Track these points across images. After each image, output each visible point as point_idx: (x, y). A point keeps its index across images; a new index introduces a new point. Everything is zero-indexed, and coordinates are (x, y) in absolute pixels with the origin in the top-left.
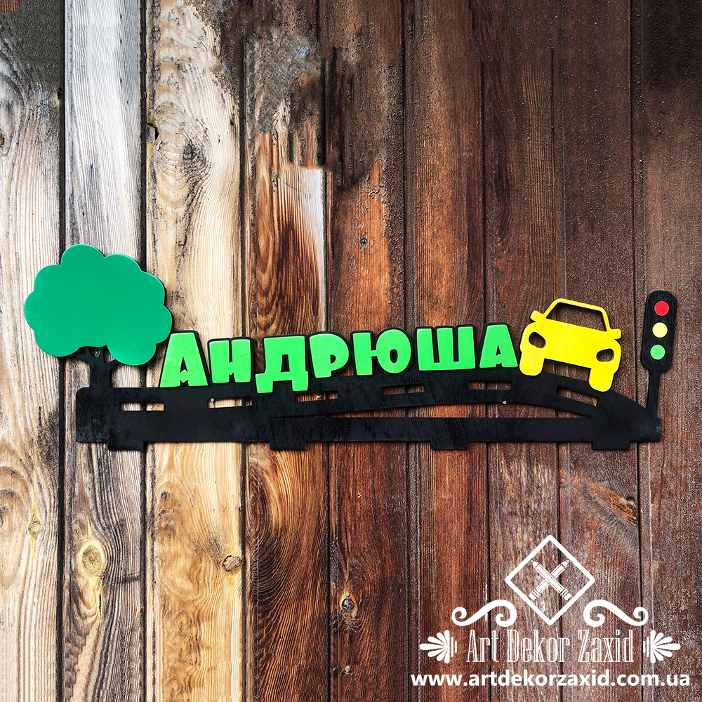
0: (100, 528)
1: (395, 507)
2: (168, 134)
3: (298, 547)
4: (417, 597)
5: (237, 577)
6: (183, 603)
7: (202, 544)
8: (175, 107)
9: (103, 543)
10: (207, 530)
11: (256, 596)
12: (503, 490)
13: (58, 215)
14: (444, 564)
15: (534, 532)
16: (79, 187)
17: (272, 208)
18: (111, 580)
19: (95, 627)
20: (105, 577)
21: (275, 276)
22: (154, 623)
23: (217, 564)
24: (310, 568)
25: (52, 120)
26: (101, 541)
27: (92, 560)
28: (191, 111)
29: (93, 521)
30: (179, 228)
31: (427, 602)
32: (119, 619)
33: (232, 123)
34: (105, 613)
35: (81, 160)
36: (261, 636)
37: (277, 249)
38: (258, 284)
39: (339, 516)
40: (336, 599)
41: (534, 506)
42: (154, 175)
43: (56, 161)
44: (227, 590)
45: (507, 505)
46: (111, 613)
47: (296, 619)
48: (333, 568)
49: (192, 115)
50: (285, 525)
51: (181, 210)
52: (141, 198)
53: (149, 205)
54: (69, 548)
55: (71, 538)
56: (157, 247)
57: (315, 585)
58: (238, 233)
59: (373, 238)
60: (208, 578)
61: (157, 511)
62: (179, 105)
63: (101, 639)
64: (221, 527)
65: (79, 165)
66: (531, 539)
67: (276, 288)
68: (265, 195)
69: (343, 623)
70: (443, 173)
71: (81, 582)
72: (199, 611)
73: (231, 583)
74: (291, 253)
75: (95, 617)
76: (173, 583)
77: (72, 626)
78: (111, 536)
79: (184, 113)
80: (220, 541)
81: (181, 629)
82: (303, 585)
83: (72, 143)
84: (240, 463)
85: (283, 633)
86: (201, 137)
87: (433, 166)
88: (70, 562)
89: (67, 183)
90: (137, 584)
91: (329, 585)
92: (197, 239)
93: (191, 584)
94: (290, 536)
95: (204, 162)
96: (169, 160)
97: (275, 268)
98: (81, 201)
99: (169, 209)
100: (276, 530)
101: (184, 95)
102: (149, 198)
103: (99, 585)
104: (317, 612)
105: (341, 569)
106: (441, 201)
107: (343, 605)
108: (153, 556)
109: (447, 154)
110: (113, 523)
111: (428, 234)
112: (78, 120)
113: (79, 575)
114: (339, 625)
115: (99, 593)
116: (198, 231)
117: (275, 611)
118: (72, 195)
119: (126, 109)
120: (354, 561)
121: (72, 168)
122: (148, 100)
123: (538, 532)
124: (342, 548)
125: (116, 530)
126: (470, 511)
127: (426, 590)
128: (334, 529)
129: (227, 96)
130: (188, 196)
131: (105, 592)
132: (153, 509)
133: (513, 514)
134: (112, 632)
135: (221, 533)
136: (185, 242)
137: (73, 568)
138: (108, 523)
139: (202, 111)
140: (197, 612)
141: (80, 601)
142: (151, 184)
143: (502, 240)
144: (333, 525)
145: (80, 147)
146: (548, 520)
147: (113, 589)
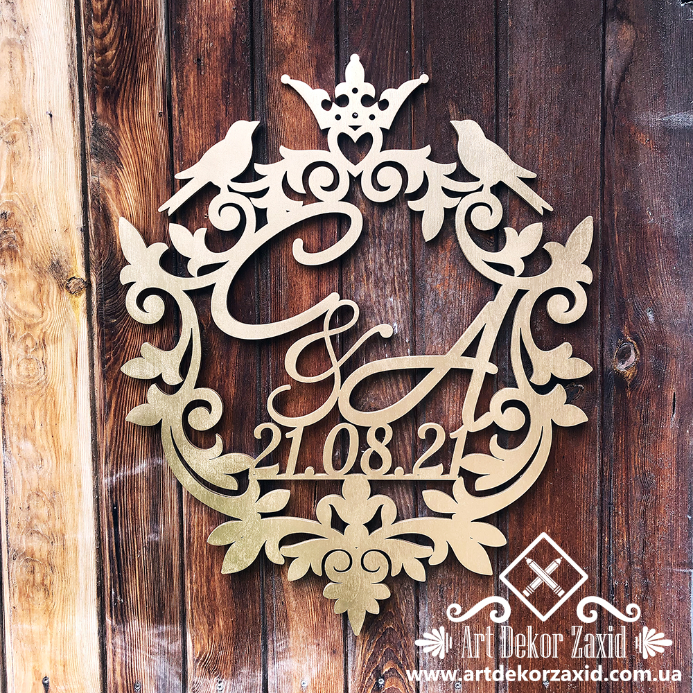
4: (267, 319)
5: (82, 299)
6: (28, 327)
7: (44, 266)
10: (49, 251)
11: (102, 318)
14: (295, 285)
15: (387, 253)
23: (61, 286)
36: (109, 359)
44: (72, 313)
60: (52, 301)
64: (63, 248)
72: (45, 334)
73: (75, 306)
76: (17, 306)
80: (63, 262)
81: (26, 352)
84: (80, 181)
93: (35, 306)
104: (165, 335)
117: (122, 333)
123: (390, 253)
127: (277, 311)
135: (64, 253)
140: (42, 335)
146: (401, 240)
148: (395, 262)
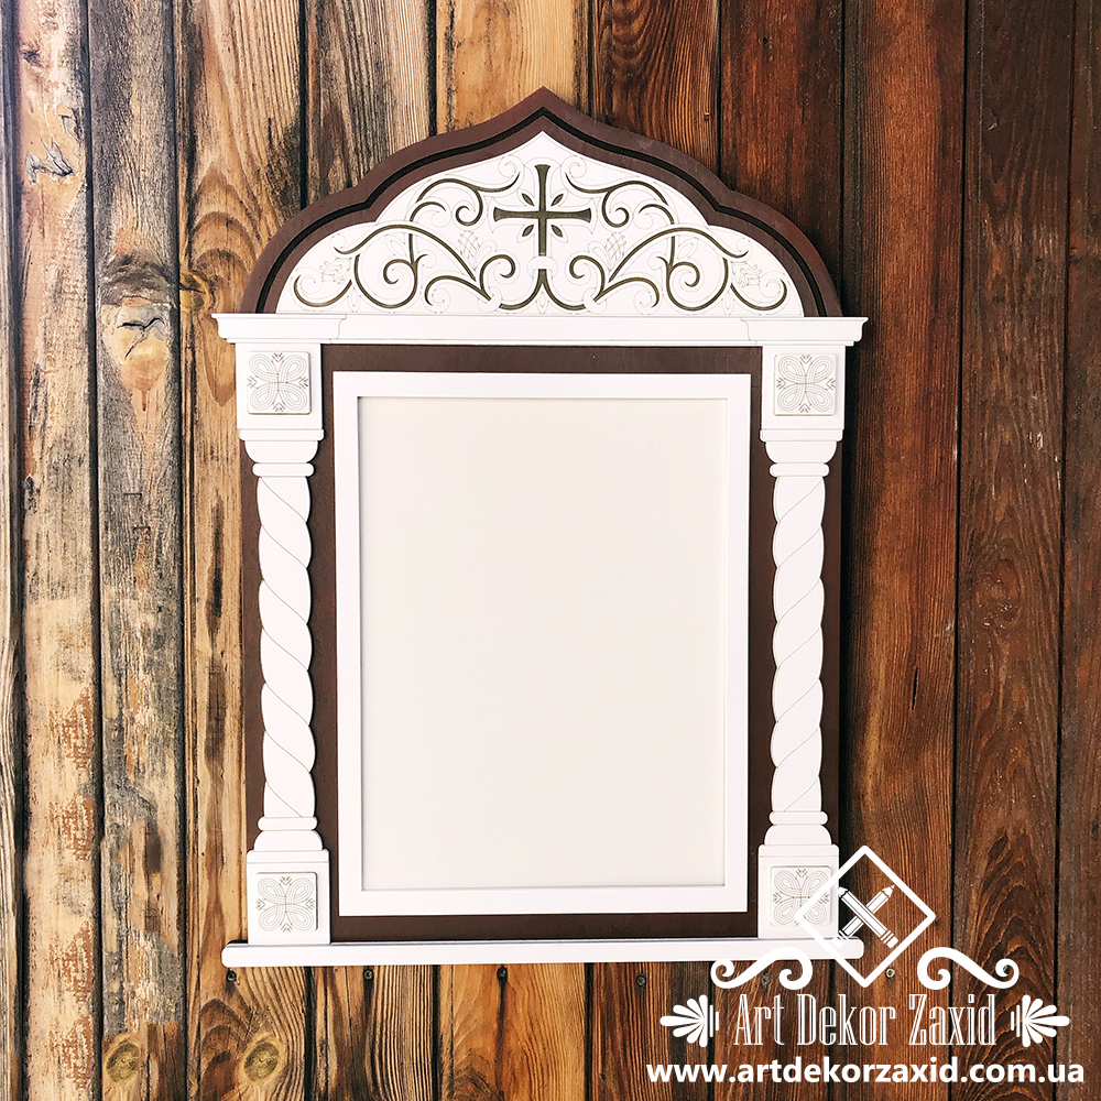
12: (985, 263)
14: (894, 375)
15: (1031, 329)
41: (1030, 288)
45: (990, 286)
66: (1025, 339)
123: (1035, 328)
126: (936, 296)
133: (999, 299)
146: (1052, 311)
148: (1042, 343)
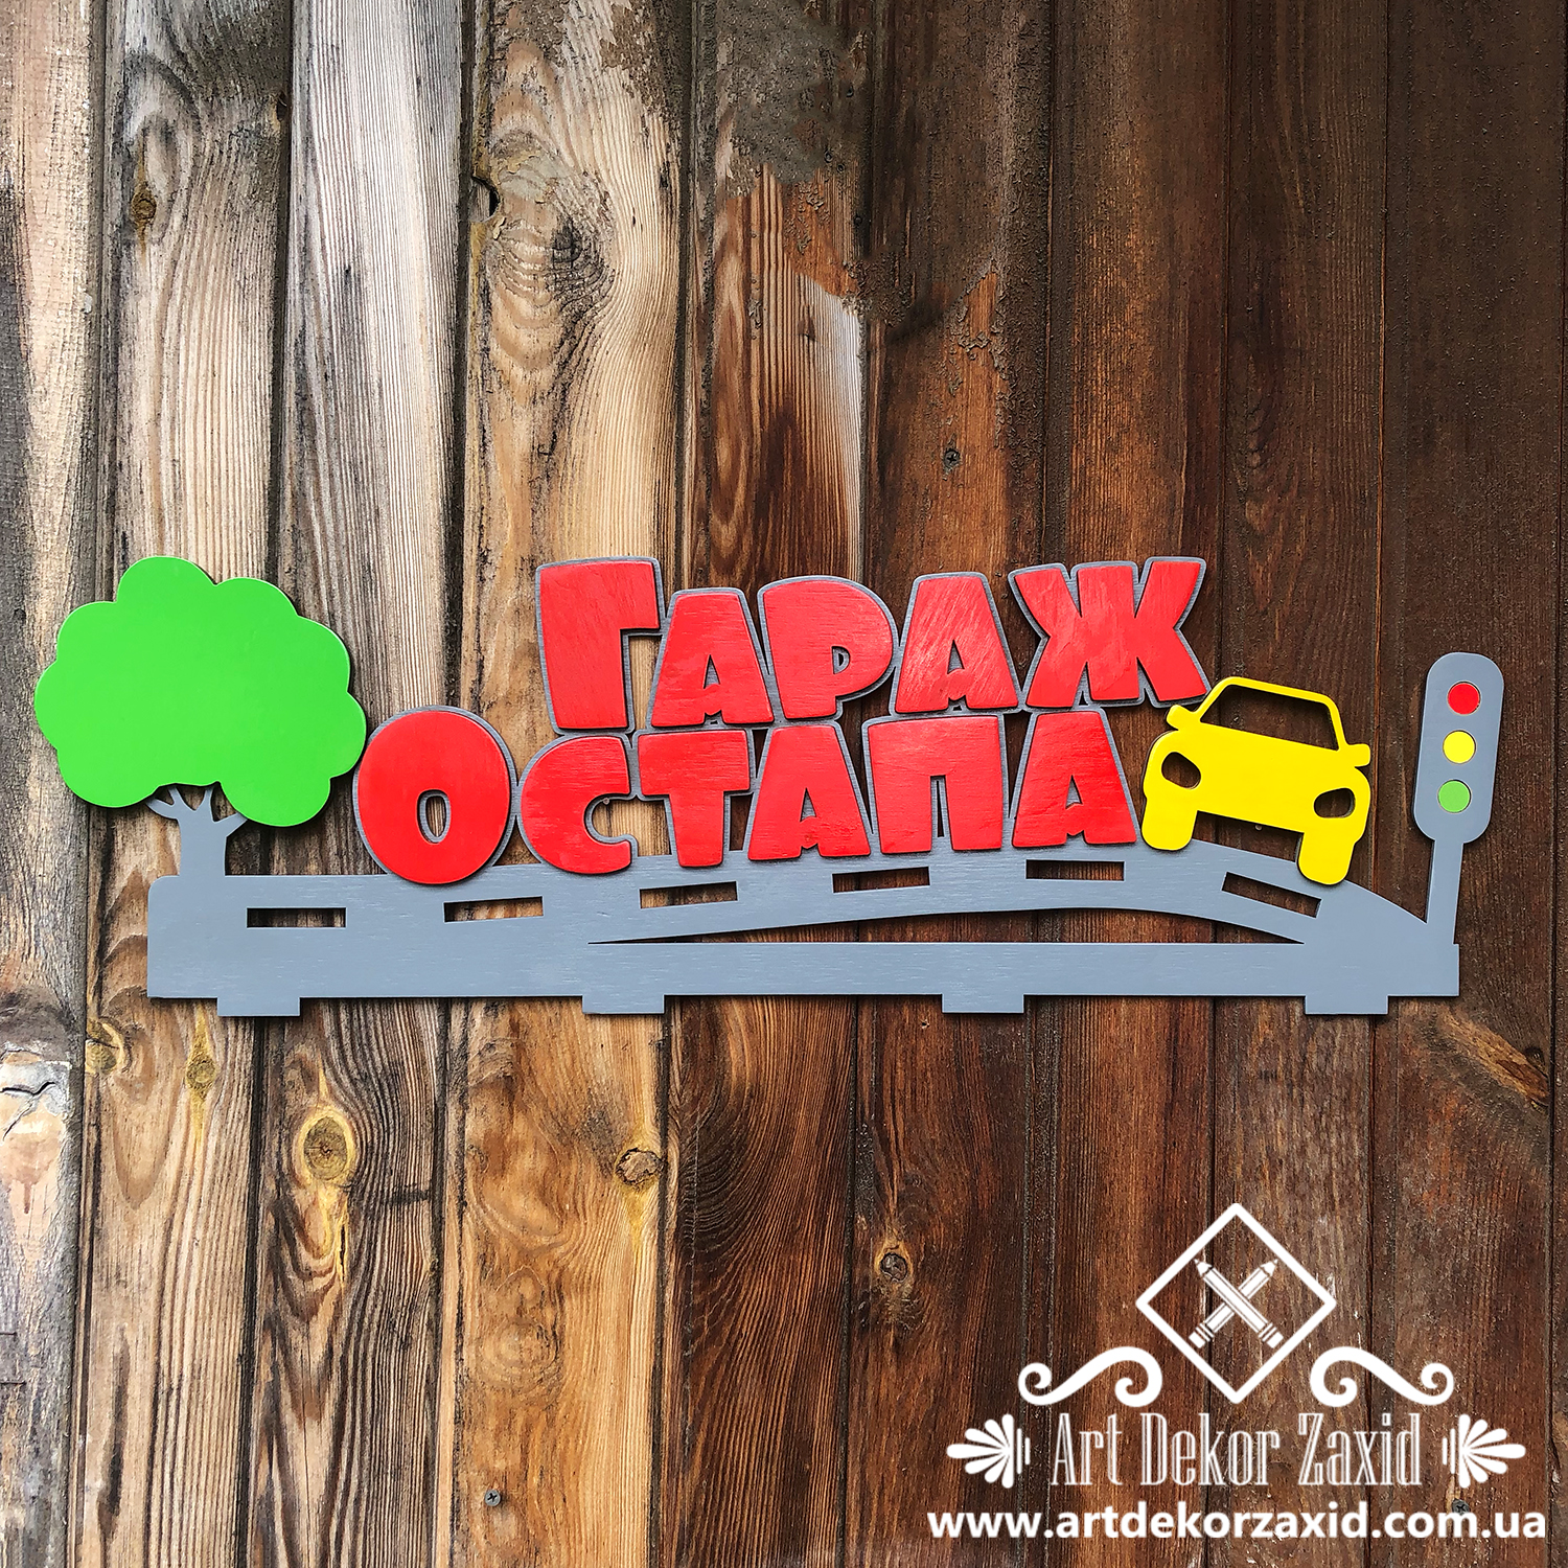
0: (346, 1081)
1: (1003, 1052)
2: (520, 202)
3: (784, 1133)
4: (1048, 1254)
5: (649, 1197)
6: (526, 1255)
7: (571, 1122)
8: (538, 144)
9: (352, 1115)
10: (585, 1091)
11: (689, 1240)
13: (269, 377)
14: (1111, 1183)
15: (1316, 1120)
16: (318, 315)
17: (747, 376)
18: (366, 1195)
19: (330, 1298)
20: (354, 1189)
21: (749, 530)
22: (460, 1295)
23: (605, 1168)
24: (812, 1182)
25: (262, 165)
26: (347, 1109)
27: (326, 1152)
28: (572, 153)
29: (331, 1064)
30: (539, 415)
31: (1069, 1265)
32: (382, 1283)
33: (664, 183)
34: (354, 1269)
35: (324, 256)
36: (700, 1331)
37: (756, 470)
38: (711, 545)
39: (880, 1066)
40: (865, 1253)
41: (1315, 1060)
42: (485, 294)
43: (270, 257)
44: (625, 1228)
45: (1255, 1056)
46: (367, 1269)
47: (778, 1295)
48: (864, 1185)
49: (575, 160)
50: (758, 1084)
51: (545, 376)
52: (457, 346)
53: (473, 363)
54: (276, 1122)
55: (282, 1101)
56: (490, 458)
57: (821, 1221)
58: (671, 431)
59: (972, 450)
60: (584, 1198)
61: (475, 1046)
62: (546, 138)
63: (343, 1325)
64: (616, 1084)
65: (319, 267)
66: (1308, 1135)
67: (752, 556)
68: (734, 346)
69: (882, 1307)
70: (1135, 306)
71: (300, 1198)
72: (561, 1271)
73: (634, 1211)
74: (788, 476)
75: (329, 1276)
76: (505, 1209)
77: (281, 1295)
78: (369, 1098)
79: (556, 157)
80: (615, 1114)
81: (520, 1311)
82: (795, 1219)
83: (306, 216)
85: (748, 1327)
86: (593, 211)
87: (1112, 292)
88: (279, 1154)
89: (290, 306)
90: (425, 1206)
91: (853, 1221)
92: (578, 441)
93: (546, 1211)
94: (769, 1109)
95: (599, 268)
96: (520, 261)
97: (752, 508)
98: (322, 347)
99: (518, 372)
100: (740, 1094)
101: (559, 116)
102: (472, 346)
103: (340, 1203)
104: (823, 1282)
105: (879, 1188)
106: (1129, 369)
107: (883, 1266)
108: (461, 1146)
109: (1145, 264)
110: (375, 1069)
111: (1097, 443)
112: (319, 166)
113: (298, 1184)
114: (873, 1311)
115: (340, 1223)
116: (582, 425)
117: (730, 1275)
118: (302, 335)
119: (429, 145)
120: (910, 1169)
121: (303, 273)
122: (476, 125)
124: (885, 1142)
125: (381, 1086)
126: (1174, 1066)
127: (1069, 1239)
128: (866, 1097)
129: (654, 122)
130: (562, 343)
131: (354, 1222)
132: (465, 1040)
133: (1268, 1076)
134: (368, 1312)
135: (617, 1097)
136: (553, 447)
137: (285, 1165)
138: (363, 1069)
139: (598, 154)
140: (557, 1272)
141: (298, 1241)
142: (480, 315)
143: (1263, 462)
144: (866, 1088)
145: (322, 227)
146: (1349, 1094)
147: (372, 1216)
148: (1334, 1141)
